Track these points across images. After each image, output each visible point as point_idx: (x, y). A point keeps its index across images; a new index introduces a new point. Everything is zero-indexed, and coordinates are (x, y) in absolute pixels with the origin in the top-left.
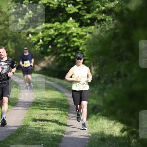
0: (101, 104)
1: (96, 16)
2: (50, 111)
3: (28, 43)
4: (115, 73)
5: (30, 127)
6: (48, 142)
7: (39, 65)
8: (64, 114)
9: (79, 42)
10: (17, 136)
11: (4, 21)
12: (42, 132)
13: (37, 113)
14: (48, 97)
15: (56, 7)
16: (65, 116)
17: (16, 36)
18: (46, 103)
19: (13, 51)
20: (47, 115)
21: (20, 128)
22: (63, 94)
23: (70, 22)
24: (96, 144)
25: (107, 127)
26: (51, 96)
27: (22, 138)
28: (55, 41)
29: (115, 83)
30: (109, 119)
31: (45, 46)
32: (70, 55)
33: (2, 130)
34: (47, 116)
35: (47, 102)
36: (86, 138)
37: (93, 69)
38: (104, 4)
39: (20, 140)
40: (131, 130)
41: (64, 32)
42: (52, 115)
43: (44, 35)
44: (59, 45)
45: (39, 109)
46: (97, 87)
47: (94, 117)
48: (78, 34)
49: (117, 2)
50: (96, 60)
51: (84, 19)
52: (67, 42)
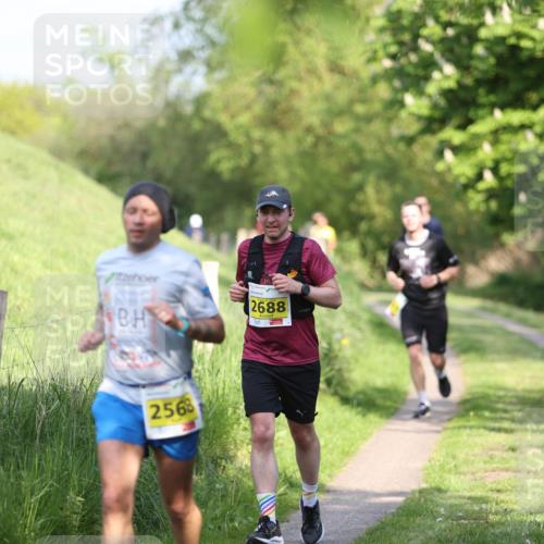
3: (443, 182)
5: (449, 494)
7: (483, 263)
10: (403, 528)
11: (351, 102)
12: (496, 513)
13: (476, 444)
14: (518, 383)
17: (396, 155)
18: (509, 408)
19: (384, 216)
20: (513, 449)
21: (412, 501)
26: (527, 381)
27: (421, 537)
31: (504, 194)
33: (346, 507)
34: (515, 455)
35: (511, 403)
43: (498, 156)
45: (485, 428)
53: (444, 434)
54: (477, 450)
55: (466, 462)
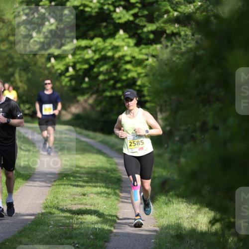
0: (176, 177)
1: (164, 26)
2: (88, 189)
3: (50, 72)
4: (198, 124)
5: (55, 215)
6: (86, 241)
7: (69, 110)
8: (113, 193)
9: (136, 71)
10: (36, 231)
11: (8, 35)
12: (77, 224)
13: (67, 192)
14: (86, 164)
15: (96, 12)
16: (115, 197)
17: (29, 60)
18: (82, 176)
19: (23, 87)
20: (84, 195)
21: (38, 218)
22: (111, 159)
23: (119, 38)
24: (168, 245)
25: (186, 216)
26: (90, 163)
27: (43, 235)
28: (95, 70)
29: (198, 142)
30: (190, 202)
31: (78, 78)
32: (120, 93)
34: (85, 197)
35: (83, 174)
36: (150, 235)
37: (159, 116)
38: (177, 7)
39: (38, 237)
40: (227, 220)
41: (110, 54)
42: (92, 196)
43: (75, 60)
44: (101, 77)
45: (71, 185)
46: (168, 147)
47: (163, 198)
48: (134, 57)
49: (200, 4)
50: (165, 101)
51: (143, 32)
52: (115, 71)
53: (52, 188)
54: (67, 195)
55: (62, 200)
